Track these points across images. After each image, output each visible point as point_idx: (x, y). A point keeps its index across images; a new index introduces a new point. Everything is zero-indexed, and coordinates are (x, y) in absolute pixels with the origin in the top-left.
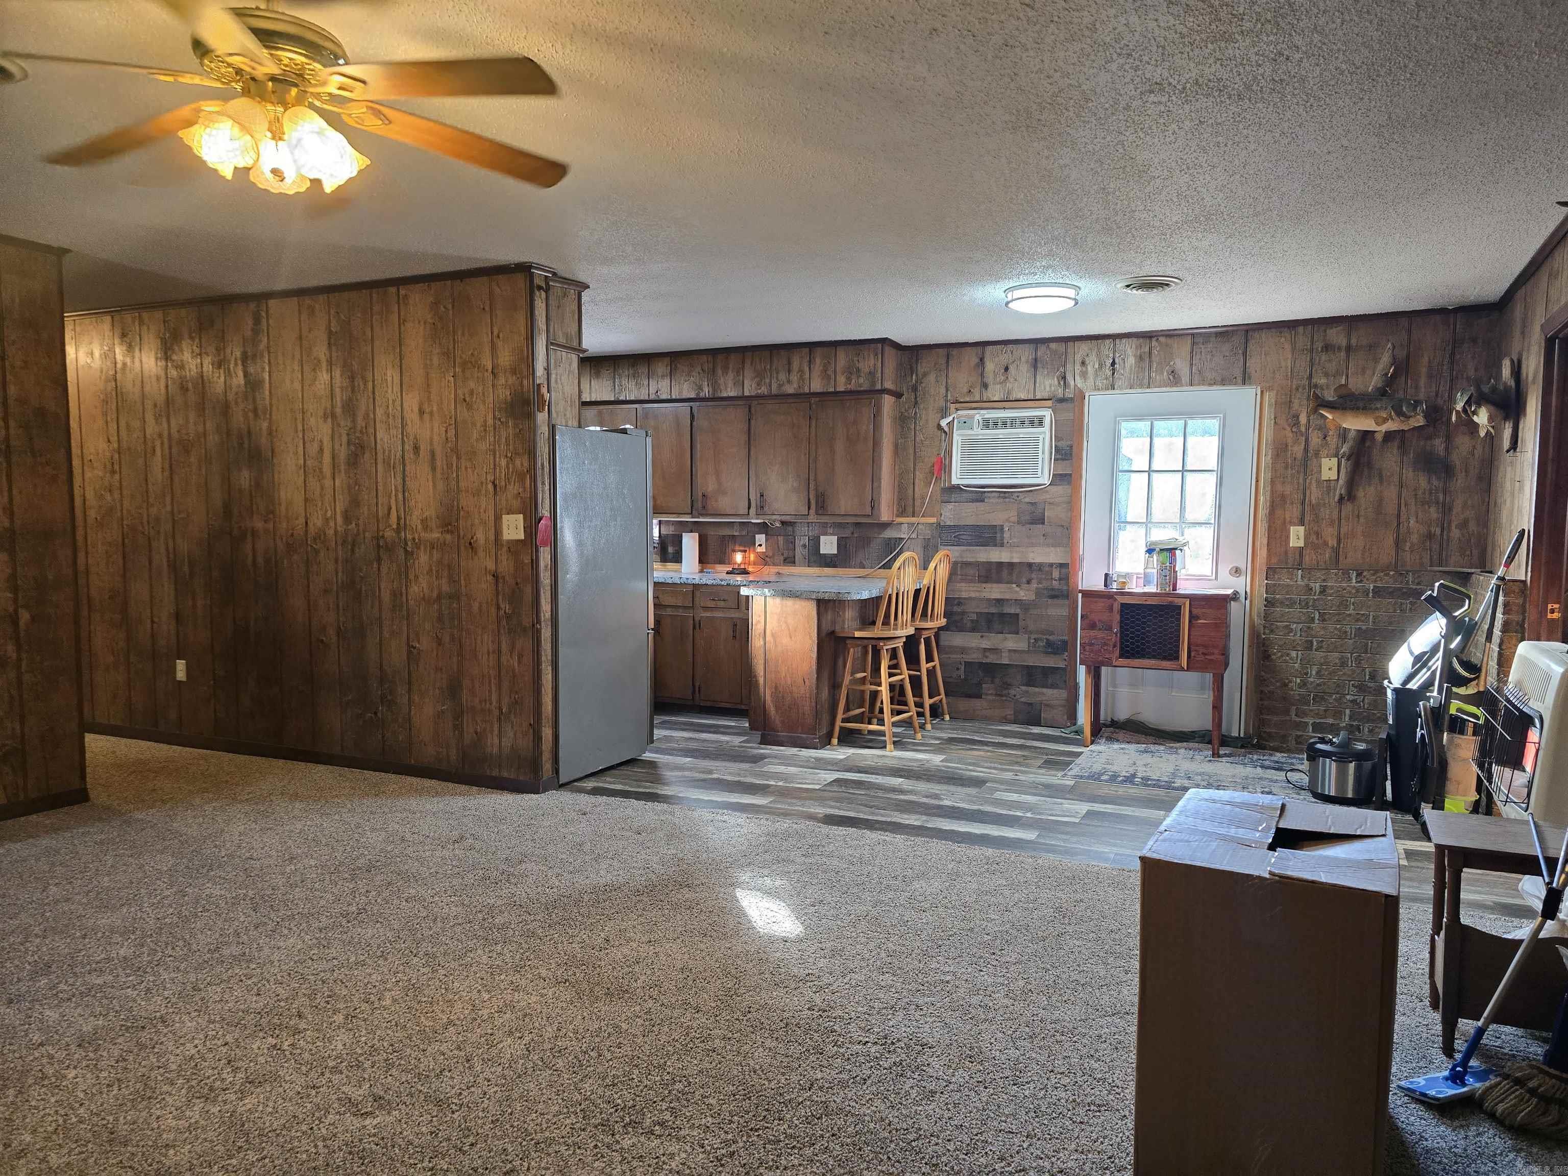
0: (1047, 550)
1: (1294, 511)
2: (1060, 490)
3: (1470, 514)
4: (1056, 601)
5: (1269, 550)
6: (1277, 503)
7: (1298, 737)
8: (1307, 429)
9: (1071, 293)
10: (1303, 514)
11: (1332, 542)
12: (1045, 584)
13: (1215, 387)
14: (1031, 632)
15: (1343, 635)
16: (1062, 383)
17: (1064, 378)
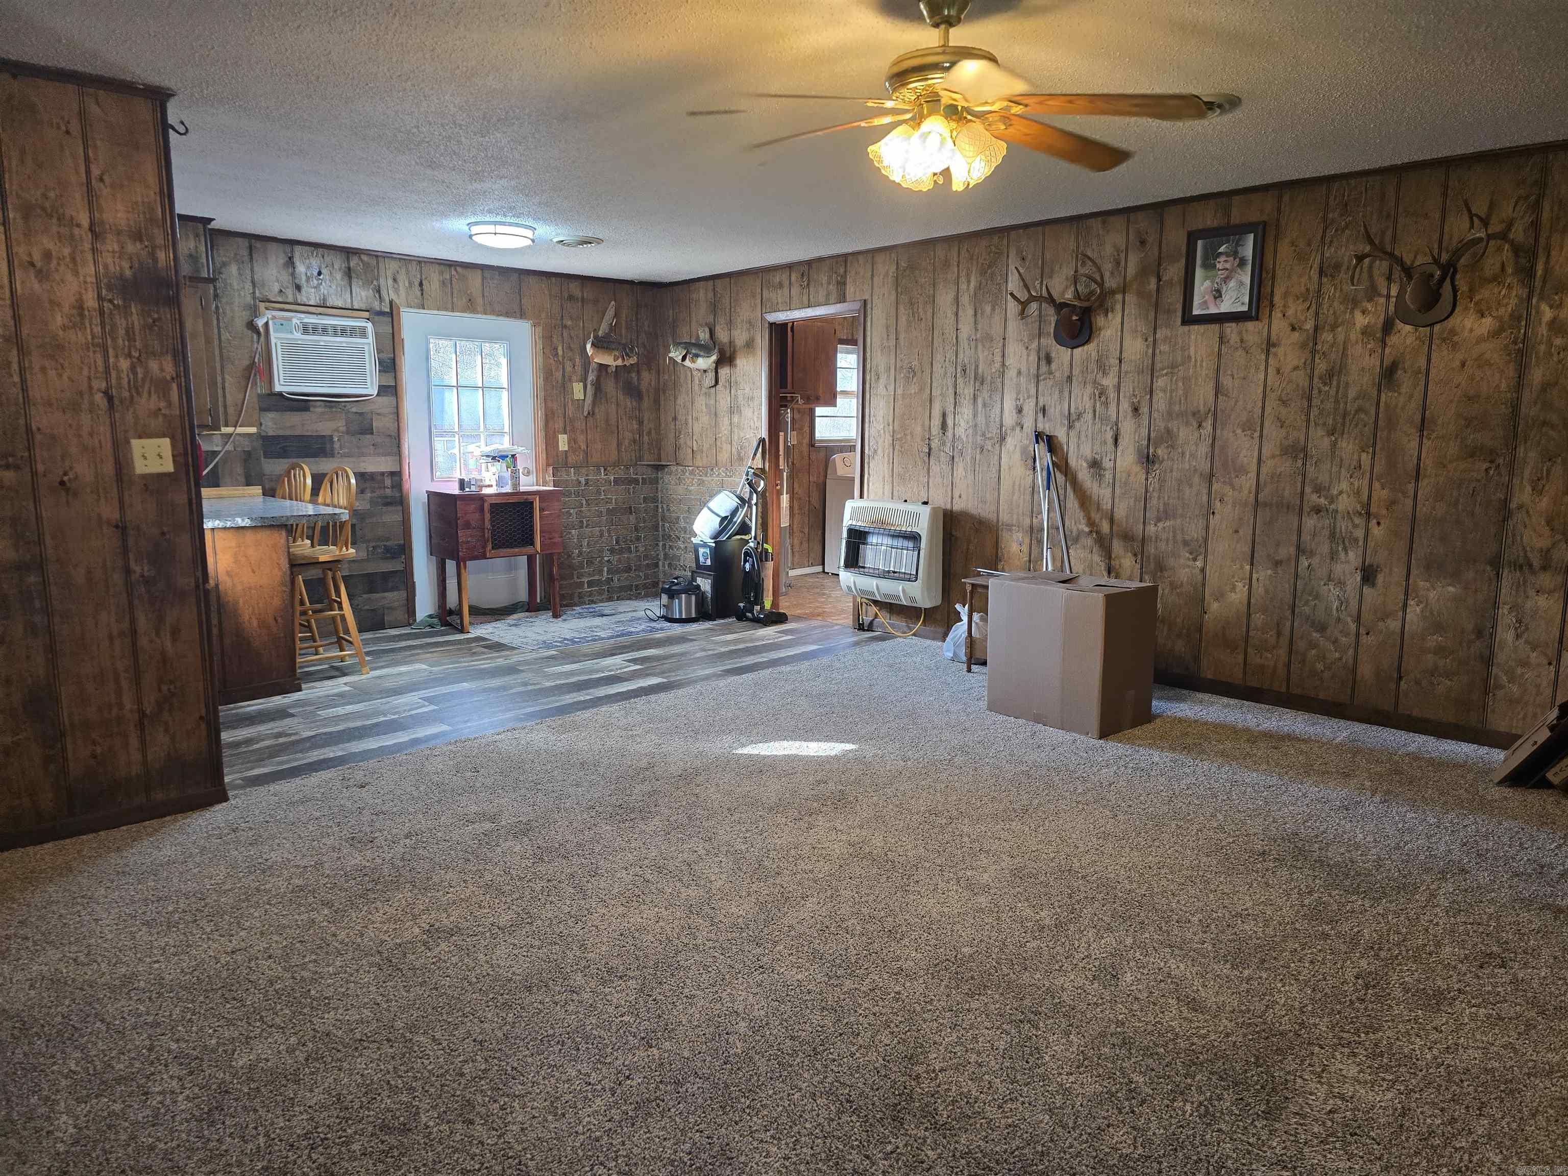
0: (378, 459)
1: (559, 424)
2: (387, 400)
3: (652, 426)
4: (390, 508)
5: (547, 454)
6: (549, 417)
7: (580, 593)
8: (563, 360)
9: (529, 233)
10: (565, 428)
11: (583, 447)
12: (378, 493)
13: (501, 318)
14: (369, 541)
15: (600, 514)
16: (377, 296)
17: (379, 291)
